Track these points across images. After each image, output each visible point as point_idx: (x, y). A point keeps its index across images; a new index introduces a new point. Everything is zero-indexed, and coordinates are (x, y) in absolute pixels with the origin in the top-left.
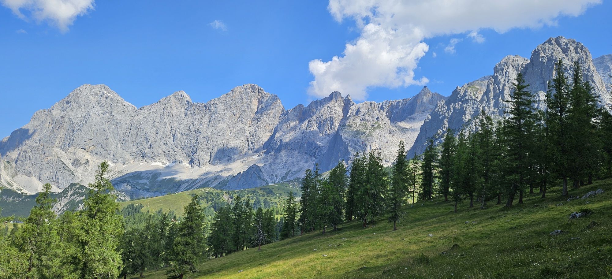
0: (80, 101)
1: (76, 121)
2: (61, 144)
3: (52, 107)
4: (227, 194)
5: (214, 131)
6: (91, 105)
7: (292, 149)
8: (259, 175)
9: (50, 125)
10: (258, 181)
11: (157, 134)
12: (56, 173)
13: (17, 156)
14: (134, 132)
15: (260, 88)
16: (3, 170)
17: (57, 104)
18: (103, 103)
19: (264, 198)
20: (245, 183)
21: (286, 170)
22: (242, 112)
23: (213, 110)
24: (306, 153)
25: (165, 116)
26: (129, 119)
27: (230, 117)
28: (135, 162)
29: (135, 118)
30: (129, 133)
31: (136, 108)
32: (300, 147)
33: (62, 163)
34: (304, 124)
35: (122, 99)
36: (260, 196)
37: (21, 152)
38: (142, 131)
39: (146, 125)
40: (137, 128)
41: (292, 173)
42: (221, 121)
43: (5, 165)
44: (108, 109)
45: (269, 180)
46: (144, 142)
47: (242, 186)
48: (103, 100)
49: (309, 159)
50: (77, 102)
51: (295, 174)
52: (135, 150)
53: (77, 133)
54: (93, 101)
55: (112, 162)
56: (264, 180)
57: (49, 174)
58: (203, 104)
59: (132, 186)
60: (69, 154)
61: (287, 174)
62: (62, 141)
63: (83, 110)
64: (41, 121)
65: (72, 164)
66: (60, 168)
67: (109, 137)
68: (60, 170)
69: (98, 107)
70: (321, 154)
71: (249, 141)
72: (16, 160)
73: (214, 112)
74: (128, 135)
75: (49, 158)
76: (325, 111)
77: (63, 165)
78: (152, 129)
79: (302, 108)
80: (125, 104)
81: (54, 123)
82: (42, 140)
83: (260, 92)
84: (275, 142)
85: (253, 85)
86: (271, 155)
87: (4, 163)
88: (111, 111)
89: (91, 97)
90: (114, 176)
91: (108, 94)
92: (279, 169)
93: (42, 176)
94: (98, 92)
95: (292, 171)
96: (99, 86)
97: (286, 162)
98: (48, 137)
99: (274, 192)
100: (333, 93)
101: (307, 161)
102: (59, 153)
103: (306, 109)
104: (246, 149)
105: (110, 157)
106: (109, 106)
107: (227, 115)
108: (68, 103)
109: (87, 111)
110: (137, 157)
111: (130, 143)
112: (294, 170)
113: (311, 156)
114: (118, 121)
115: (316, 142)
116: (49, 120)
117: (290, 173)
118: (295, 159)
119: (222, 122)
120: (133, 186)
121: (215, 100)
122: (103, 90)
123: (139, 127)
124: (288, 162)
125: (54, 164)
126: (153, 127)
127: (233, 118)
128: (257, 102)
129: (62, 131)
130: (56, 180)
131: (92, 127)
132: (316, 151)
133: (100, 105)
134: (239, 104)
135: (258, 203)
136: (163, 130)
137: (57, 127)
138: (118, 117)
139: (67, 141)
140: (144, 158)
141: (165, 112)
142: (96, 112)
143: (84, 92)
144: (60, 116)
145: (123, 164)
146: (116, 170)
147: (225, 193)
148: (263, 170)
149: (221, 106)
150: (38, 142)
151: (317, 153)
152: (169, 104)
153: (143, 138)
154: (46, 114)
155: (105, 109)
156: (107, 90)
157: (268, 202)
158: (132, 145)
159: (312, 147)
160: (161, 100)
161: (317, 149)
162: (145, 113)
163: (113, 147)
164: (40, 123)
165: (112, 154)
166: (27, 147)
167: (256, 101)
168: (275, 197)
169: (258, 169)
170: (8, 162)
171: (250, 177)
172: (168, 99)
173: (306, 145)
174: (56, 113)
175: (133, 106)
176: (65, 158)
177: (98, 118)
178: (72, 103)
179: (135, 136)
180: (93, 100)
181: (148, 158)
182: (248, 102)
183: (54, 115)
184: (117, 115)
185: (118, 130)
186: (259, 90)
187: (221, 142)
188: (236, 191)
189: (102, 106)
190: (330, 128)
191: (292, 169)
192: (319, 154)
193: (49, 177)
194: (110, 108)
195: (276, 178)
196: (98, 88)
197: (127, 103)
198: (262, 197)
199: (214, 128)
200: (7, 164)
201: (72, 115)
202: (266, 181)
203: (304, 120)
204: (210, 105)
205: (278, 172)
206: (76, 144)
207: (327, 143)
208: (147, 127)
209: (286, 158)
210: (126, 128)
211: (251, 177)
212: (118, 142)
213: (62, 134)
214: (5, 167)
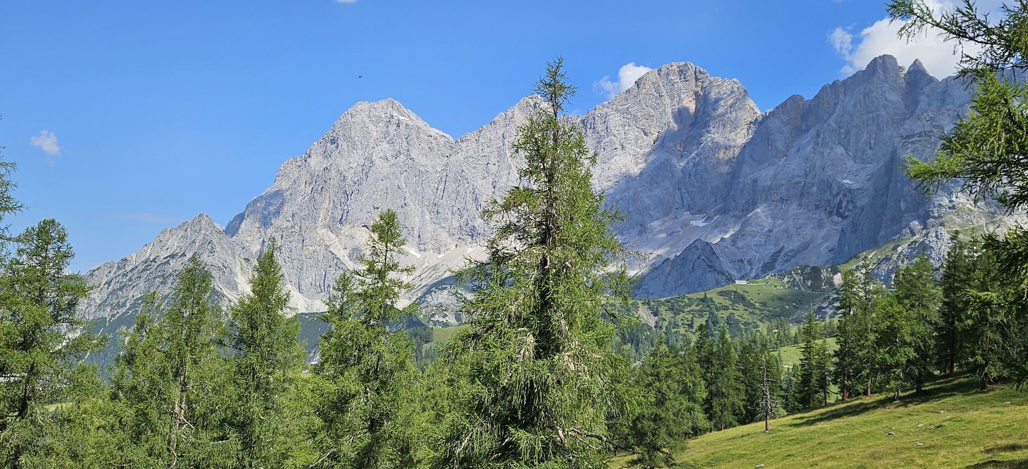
0: (353, 135)
1: (349, 175)
2: (327, 220)
3: (308, 153)
4: (646, 306)
5: (607, 174)
6: (372, 141)
7: (782, 200)
8: (711, 262)
9: (308, 185)
10: (709, 275)
11: (494, 187)
12: (325, 275)
13: (259, 247)
14: (451, 187)
15: (700, 68)
16: (239, 275)
17: (316, 145)
18: (392, 135)
19: (726, 314)
20: (680, 282)
21: (772, 250)
22: (663, 125)
23: (600, 127)
24: (817, 207)
25: (507, 150)
26: (440, 163)
27: (637, 140)
28: (458, 248)
29: (452, 158)
30: (442, 189)
31: (451, 139)
32: (802, 195)
33: (333, 256)
34: (808, 139)
35: (425, 123)
36: (718, 309)
37: (265, 240)
38: (466, 184)
39: (473, 170)
40: (456, 180)
41: (786, 255)
42: (619, 151)
43: (242, 264)
44: (403, 146)
45: (734, 273)
46: (472, 206)
47: (676, 288)
48: (392, 128)
49: (826, 220)
50: (348, 138)
51: (793, 257)
52: (456, 224)
53: (352, 197)
54: (375, 134)
55: (418, 250)
56: (723, 274)
57: (314, 278)
58: (579, 120)
59: (457, 296)
60: (343, 238)
61: (774, 258)
62: (330, 214)
63: (360, 152)
64: (293, 180)
65: (349, 256)
66: (330, 267)
67: (408, 200)
68: (331, 269)
69: (385, 144)
70: (855, 207)
71: (682, 188)
72: (258, 255)
73: (603, 133)
74: (441, 194)
75: (311, 248)
76: (858, 105)
77: (335, 261)
78: (484, 178)
79: (801, 103)
80: (433, 134)
81: (314, 182)
82: (296, 216)
83: (699, 77)
84: (741, 185)
85: (682, 63)
86: (733, 216)
87: (240, 262)
88: (408, 151)
89: (372, 127)
90: (423, 276)
91: (401, 118)
92: (754, 248)
93: (302, 283)
94: (383, 116)
95: (786, 250)
96: (383, 103)
97: (770, 231)
98: (307, 209)
99: (748, 298)
100: (875, 59)
101: (820, 226)
102: (327, 238)
103: (810, 106)
104: (677, 205)
105: (413, 240)
106: (404, 140)
107: (631, 136)
108: (333, 141)
109: (366, 154)
110: (462, 237)
111: (447, 210)
112: (791, 248)
113: (830, 213)
114: (422, 169)
115: (839, 180)
116: (306, 177)
117: (782, 254)
118: (791, 222)
119: (621, 152)
120: (459, 296)
121: (603, 106)
122: (390, 109)
123: (461, 178)
124: (776, 230)
125: (321, 257)
126: (486, 175)
127: (644, 141)
128: (694, 102)
129: (328, 196)
130: (326, 289)
131: (377, 184)
132: (841, 202)
133: (388, 139)
134: (655, 108)
135: (715, 326)
136: (504, 179)
137: (320, 189)
138: (421, 160)
139: (338, 214)
140: (474, 238)
141: (506, 142)
142: (382, 155)
143: (358, 119)
144: (322, 169)
145: (437, 251)
146: (426, 264)
147: (640, 305)
148: (717, 251)
149: (616, 119)
150: (291, 219)
151: (844, 205)
152: (512, 125)
153: (469, 197)
154: (299, 166)
155: (397, 148)
156: (398, 110)
157: (737, 321)
158: (450, 213)
159: (831, 193)
160: (497, 118)
161: (845, 195)
162: (469, 147)
163: (417, 220)
164: (291, 183)
165: (416, 233)
166: (274, 229)
167: (691, 99)
168: (751, 310)
169: (708, 248)
170: (247, 260)
171: (691, 267)
172: (510, 114)
173: (815, 189)
174: (316, 162)
175: (447, 135)
176: (337, 246)
177: (387, 165)
178: (339, 142)
179: (454, 195)
180: (375, 131)
181: (481, 238)
182: (675, 103)
183: (313, 167)
184: (420, 157)
185: (424, 186)
186: (695, 73)
187: (623, 196)
188: (665, 299)
189: (391, 142)
190: (875, 144)
191: (786, 246)
192: (851, 208)
193: (313, 283)
194: (406, 143)
195: (748, 267)
196: (382, 108)
197: (434, 131)
198: (722, 311)
199: (606, 166)
200: (245, 264)
201: (342, 163)
202: (727, 274)
203: (807, 130)
204: (594, 118)
205: (753, 254)
206: (354, 219)
207: (868, 180)
208: (474, 175)
209: (770, 220)
210: (436, 181)
211: (693, 268)
212: (425, 208)
213: (328, 202)
214: (242, 269)
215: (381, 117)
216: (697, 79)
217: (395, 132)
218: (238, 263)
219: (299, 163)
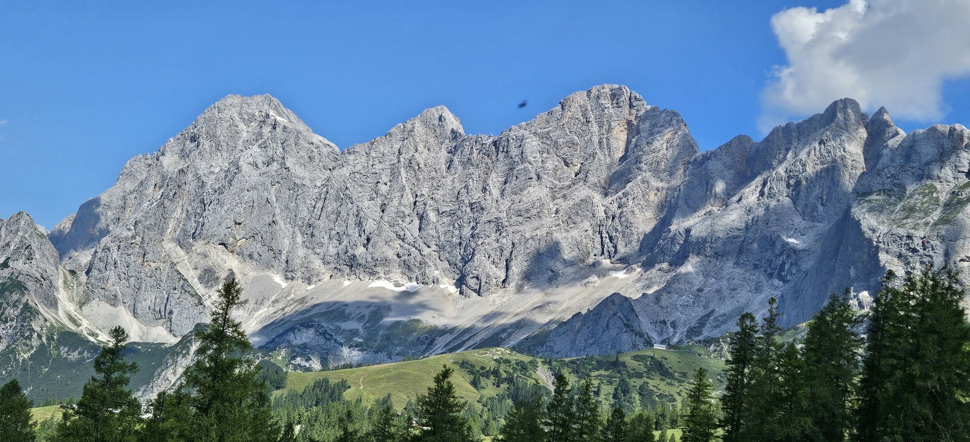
0: (218, 133)
1: (210, 181)
2: (178, 233)
3: (161, 150)
4: (547, 366)
5: (517, 206)
6: (240, 142)
7: (717, 255)
8: (629, 320)
9: (157, 189)
10: (625, 337)
11: (383, 211)
12: (168, 299)
13: (89, 258)
14: (332, 206)
15: (634, 94)
16: (61, 290)
17: (172, 142)
18: (266, 137)
19: (638, 382)
20: (591, 341)
21: (700, 312)
22: (587, 156)
23: (514, 152)
24: (756, 267)
25: (402, 169)
26: (321, 177)
27: (555, 170)
28: (333, 280)
29: (335, 173)
30: (320, 208)
31: (337, 149)
32: (740, 251)
33: (179, 276)
34: (753, 187)
35: (308, 128)
36: (630, 376)
37: (98, 250)
38: (350, 204)
39: (360, 189)
40: (337, 198)
41: (716, 319)
42: (534, 182)
43: (65, 277)
44: (278, 152)
45: (654, 336)
46: (353, 231)
47: (585, 348)
48: (266, 130)
49: (764, 283)
50: (212, 137)
51: (724, 322)
52: (332, 251)
53: (210, 208)
54: (245, 134)
55: (283, 278)
56: (641, 335)
57: (153, 301)
58: (490, 141)
59: (325, 337)
60: (194, 256)
61: (702, 322)
62: (181, 225)
63: (225, 155)
64: (140, 181)
65: (199, 278)
66: (175, 289)
67: (278, 218)
68: (176, 292)
69: (255, 149)
70: (799, 271)
71: (604, 231)
72: (87, 267)
73: (517, 159)
74: (319, 214)
75: (153, 265)
76: (813, 152)
77: (182, 282)
78: (372, 199)
79: (748, 145)
80: (315, 141)
81: (165, 186)
82: (140, 225)
83: (634, 104)
84: (671, 234)
85: (616, 86)
86: (660, 270)
87: (64, 274)
88: (283, 158)
89: (242, 126)
90: (287, 310)
91: (278, 118)
92: (680, 309)
93: (139, 306)
94: (257, 114)
95: (717, 314)
96: (259, 98)
97: (700, 290)
98: (153, 217)
99: (666, 366)
100: (835, 103)
101: (758, 289)
102: (174, 255)
103: (757, 151)
104: (595, 252)
105: (279, 266)
106: (280, 145)
107: (549, 165)
108: (193, 139)
109: (232, 157)
110: (338, 267)
111: (323, 234)
112: (722, 312)
113: (771, 276)
114: (298, 181)
115: (784, 238)
116: (155, 179)
117: (712, 318)
118: (725, 282)
119: (536, 183)
120: (328, 336)
121: (520, 127)
122: (266, 107)
123: (344, 197)
124: (707, 290)
125: (164, 278)
126: (375, 195)
127: (563, 173)
128: (626, 132)
129: (181, 203)
130: (167, 316)
131: (242, 195)
132: (784, 263)
133: (260, 142)
134: (580, 136)
135: (625, 395)
136: (396, 202)
137: (171, 194)
138: (298, 171)
139: (191, 226)
140: (353, 269)
141: (402, 159)
142: (251, 160)
143: (226, 114)
144: (176, 170)
145: (307, 282)
146: (292, 296)
147: (540, 364)
148: (637, 309)
149: (534, 143)
150: (133, 228)
151: (787, 267)
152: (411, 139)
153: (352, 221)
154: (149, 165)
155: (270, 153)
156: (276, 109)
157: (651, 393)
158: (326, 237)
159: (773, 252)
160: (393, 130)
161: (788, 256)
162: (357, 161)
163: (286, 242)
164: (137, 184)
165: (284, 257)
166: (110, 238)
167: (622, 128)
168: (669, 381)
169: (626, 304)
170: (73, 272)
171: (605, 325)
172: (409, 126)
173: (755, 245)
174: (170, 162)
175: (332, 145)
176: (186, 264)
177: (255, 173)
178: (201, 140)
179: (333, 217)
180: (245, 132)
181: (362, 270)
182: (604, 131)
183: (166, 167)
184: (297, 167)
185: (298, 201)
186: (630, 99)
187: (534, 234)
188: (569, 359)
189: (264, 146)
190: (827, 200)
191: (717, 309)
192: (794, 272)
193: (152, 307)
194: (281, 149)
195: (671, 330)
196: (257, 105)
197: (317, 139)
198: (634, 379)
199: (517, 198)
200: (69, 277)
201: (202, 166)
202: (646, 337)
203: (752, 178)
204: (508, 141)
205: (678, 315)
206: (209, 234)
207: (816, 241)
208: (360, 195)
209: (701, 278)
210: (314, 197)
211: (607, 326)
212: (297, 228)
213: (179, 211)
214: (65, 283)
215: (254, 115)
216: (631, 106)
217: (269, 135)
218: (61, 273)
219: (149, 162)
